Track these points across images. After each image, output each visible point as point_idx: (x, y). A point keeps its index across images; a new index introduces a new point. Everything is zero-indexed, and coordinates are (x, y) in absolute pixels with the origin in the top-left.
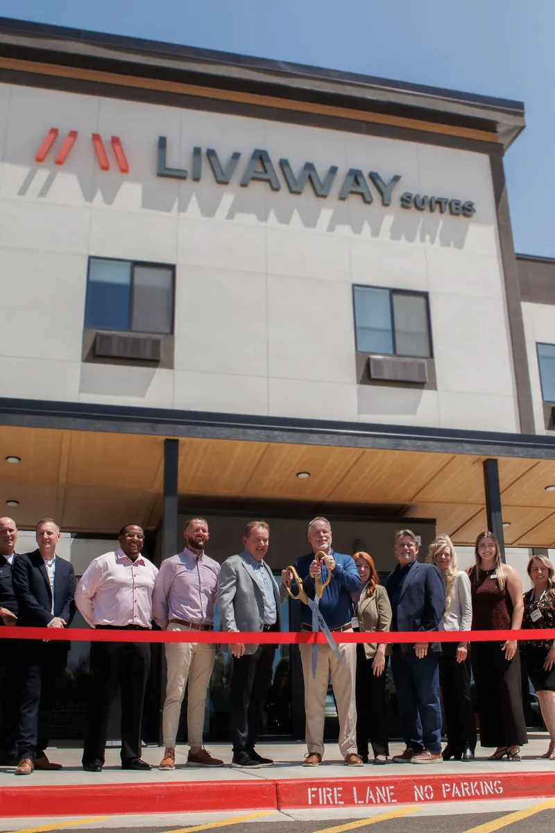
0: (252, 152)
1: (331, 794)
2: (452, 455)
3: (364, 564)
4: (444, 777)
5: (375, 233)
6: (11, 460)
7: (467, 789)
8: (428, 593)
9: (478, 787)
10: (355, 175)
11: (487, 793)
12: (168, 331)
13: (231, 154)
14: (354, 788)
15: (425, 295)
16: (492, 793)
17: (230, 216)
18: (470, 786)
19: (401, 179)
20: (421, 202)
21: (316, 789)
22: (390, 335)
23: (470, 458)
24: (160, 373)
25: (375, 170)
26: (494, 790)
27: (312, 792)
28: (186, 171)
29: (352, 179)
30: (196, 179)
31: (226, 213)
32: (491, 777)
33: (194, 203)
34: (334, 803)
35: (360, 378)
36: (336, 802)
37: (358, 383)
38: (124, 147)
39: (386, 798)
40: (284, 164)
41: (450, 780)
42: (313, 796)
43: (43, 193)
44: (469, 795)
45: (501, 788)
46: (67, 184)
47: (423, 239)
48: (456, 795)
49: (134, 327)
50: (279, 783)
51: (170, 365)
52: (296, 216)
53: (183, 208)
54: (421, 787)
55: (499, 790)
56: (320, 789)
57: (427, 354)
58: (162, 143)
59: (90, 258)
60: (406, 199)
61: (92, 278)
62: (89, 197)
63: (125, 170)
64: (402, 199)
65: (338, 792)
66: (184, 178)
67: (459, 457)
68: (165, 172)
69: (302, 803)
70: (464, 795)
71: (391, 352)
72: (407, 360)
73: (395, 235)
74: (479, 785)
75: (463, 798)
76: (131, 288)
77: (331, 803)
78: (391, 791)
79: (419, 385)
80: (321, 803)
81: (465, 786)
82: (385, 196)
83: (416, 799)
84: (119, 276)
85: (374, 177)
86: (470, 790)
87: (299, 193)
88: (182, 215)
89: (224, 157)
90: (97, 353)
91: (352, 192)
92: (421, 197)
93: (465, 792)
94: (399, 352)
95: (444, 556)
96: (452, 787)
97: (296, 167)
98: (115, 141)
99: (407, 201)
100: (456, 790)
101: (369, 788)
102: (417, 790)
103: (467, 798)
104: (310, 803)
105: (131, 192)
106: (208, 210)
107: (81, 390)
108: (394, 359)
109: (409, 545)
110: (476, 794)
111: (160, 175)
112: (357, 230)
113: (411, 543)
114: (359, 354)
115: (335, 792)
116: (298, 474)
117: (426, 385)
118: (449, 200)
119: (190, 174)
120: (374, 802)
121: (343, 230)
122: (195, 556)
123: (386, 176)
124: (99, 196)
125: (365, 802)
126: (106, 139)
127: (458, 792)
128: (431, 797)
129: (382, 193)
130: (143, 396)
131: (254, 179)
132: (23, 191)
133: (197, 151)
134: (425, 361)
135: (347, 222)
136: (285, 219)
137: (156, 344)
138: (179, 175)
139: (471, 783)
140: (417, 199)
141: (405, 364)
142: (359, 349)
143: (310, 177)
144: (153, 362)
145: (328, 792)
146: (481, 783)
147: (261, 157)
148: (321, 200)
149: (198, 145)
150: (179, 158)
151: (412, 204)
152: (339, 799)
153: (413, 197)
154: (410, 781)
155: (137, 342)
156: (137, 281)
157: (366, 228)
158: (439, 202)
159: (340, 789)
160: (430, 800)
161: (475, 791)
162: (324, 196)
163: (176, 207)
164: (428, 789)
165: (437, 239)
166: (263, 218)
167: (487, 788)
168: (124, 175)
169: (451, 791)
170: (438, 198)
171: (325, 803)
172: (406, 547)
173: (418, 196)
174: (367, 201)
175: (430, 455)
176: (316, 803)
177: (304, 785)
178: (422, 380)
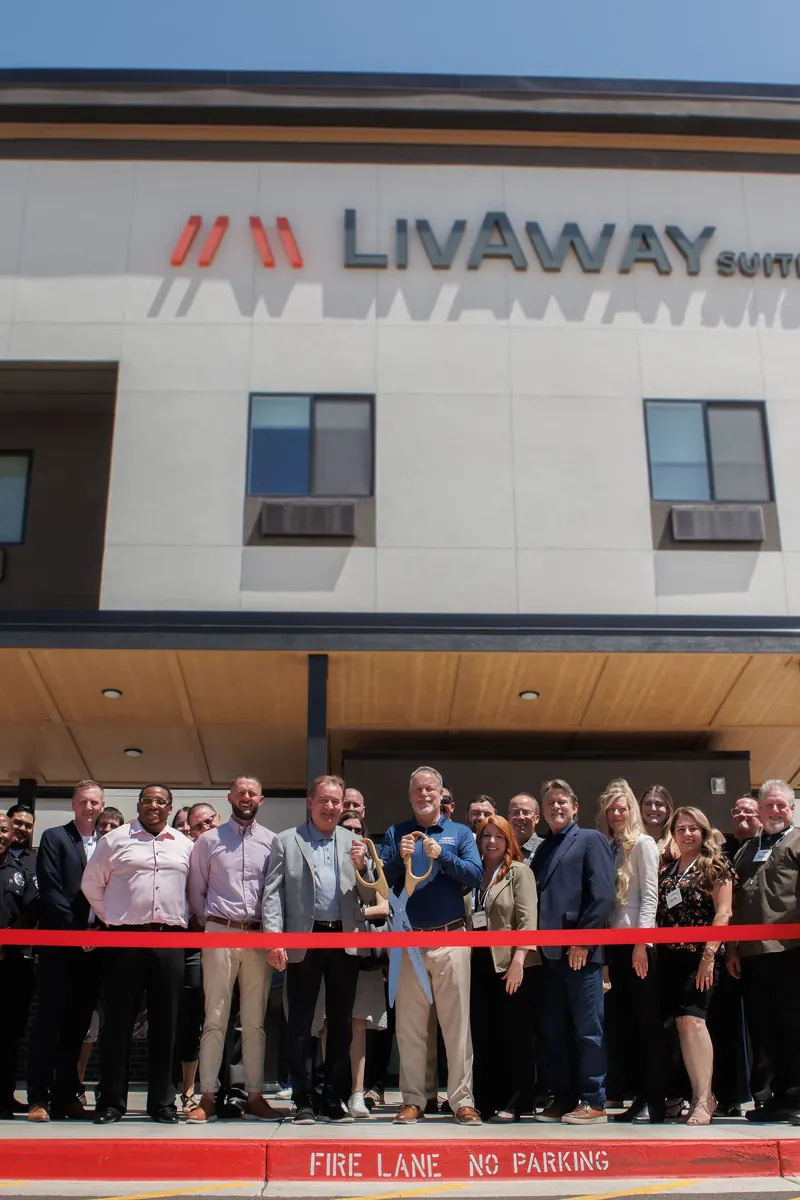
0: (482, 216)
1: (343, 1162)
2: (746, 657)
3: (494, 832)
4: (518, 1143)
5: (677, 318)
6: (109, 694)
7: (551, 1162)
8: (587, 873)
9: (570, 1160)
10: (643, 235)
11: (583, 1169)
12: (366, 492)
13: (451, 224)
14: (379, 1155)
15: (760, 406)
16: (591, 1169)
17: (454, 316)
18: (557, 1157)
19: (716, 233)
20: (749, 264)
21: (322, 1155)
22: (705, 472)
23: (778, 659)
24: (355, 554)
25: (672, 223)
26: (594, 1165)
27: (317, 1159)
28: (385, 257)
29: (639, 240)
30: (402, 266)
31: (447, 311)
32: (593, 1146)
33: (399, 302)
34: (347, 1175)
35: (659, 540)
36: (351, 1174)
37: (654, 548)
38: (294, 231)
39: (426, 1171)
40: (533, 229)
41: (526, 1147)
42: (318, 1164)
43: (183, 310)
44: (554, 1170)
45: (606, 1162)
46: (216, 295)
47: (753, 321)
48: (534, 1169)
49: (317, 491)
50: (271, 1144)
51: (370, 542)
52: (553, 306)
53: (382, 312)
54: (481, 1156)
55: (603, 1165)
56: (329, 1155)
57: (765, 496)
58: (350, 218)
59: (252, 395)
60: (727, 262)
61: (256, 424)
62: (247, 309)
63: (298, 264)
64: (720, 263)
65: (355, 1159)
66: (383, 266)
67: (758, 658)
68: (356, 261)
69: (302, 1174)
70: (546, 1171)
71: (707, 497)
72: (731, 508)
73: (709, 319)
74: (571, 1156)
75: (543, 1175)
76: (311, 433)
77: (344, 1174)
78: (433, 1160)
79: (753, 544)
80: (328, 1174)
81: (549, 1158)
82: (691, 259)
83: (472, 1174)
84: (295, 418)
85: (673, 233)
86: (556, 1164)
87: (557, 270)
88: (382, 320)
89: (441, 229)
90: (266, 530)
91: (639, 260)
92: (749, 257)
93: (549, 1165)
94: (719, 496)
95: (617, 812)
96: (528, 1159)
97: (551, 231)
98: (283, 224)
99: (727, 265)
100: (533, 1163)
101: (401, 1155)
102: (474, 1160)
103: (550, 1175)
104: (312, 1174)
105: (307, 296)
106: (421, 310)
107: (244, 586)
108: (711, 507)
109: (561, 802)
110: (565, 1168)
111: (349, 266)
112: (649, 318)
113: (564, 798)
114: (655, 504)
115: (351, 1159)
116: (521, 694)
117: (763, 544)
118: (795, 256)
119: (392, 259)
120: (407, 1175)
121: (628, 319)
122: (242, 828)
123: (691, 231)
124: (261, 307)
125: (393, 1175)
126: (269, 222)
127: (537, 1165)
128: (495, 1172)
129: (685, 255)
130: (331, 588)
131: (487, 256)
132: (154, 311)
133: (401, 226)
134: (760, 507)
135: (635, 308)
136: (536, 311)
137: (348, 512)
138: (376, 263)
139: (560, 1154)
140: (743, 260)
141: (729, 514)
142: (656, 497)
143: (572, 244)
144: (345, 538)
145: (339, 1160)
146: (575, 1153)
147: (496, 222)
148: (593, 277)
149: (402, 217)
150: (375, 238)
151: (735, 268)
152: (355, 1170)
153: (736, 258)
154: (465, 1147)
155: (320, 512)
156: (320, 424)
157: (663, 311)
158: (778, 261)
159: (358, 1155)
160: (492, 1176)
161: (563, 1165)
162: (597, 271)
163: (373, 309)
164: (491, 1159)
165: (777, 317)
166: (503, 312)
167: (585, 1161)
168: (297, 271)
169: (527, 1164)
170: (777, 255)
171: (334, 1174)
172: (557, 805)
173: (743, 254)
174: (664, 271)
175: (711, 657)
176: (321, 1174)
177: (305, 1148)
178: (758, 538)
